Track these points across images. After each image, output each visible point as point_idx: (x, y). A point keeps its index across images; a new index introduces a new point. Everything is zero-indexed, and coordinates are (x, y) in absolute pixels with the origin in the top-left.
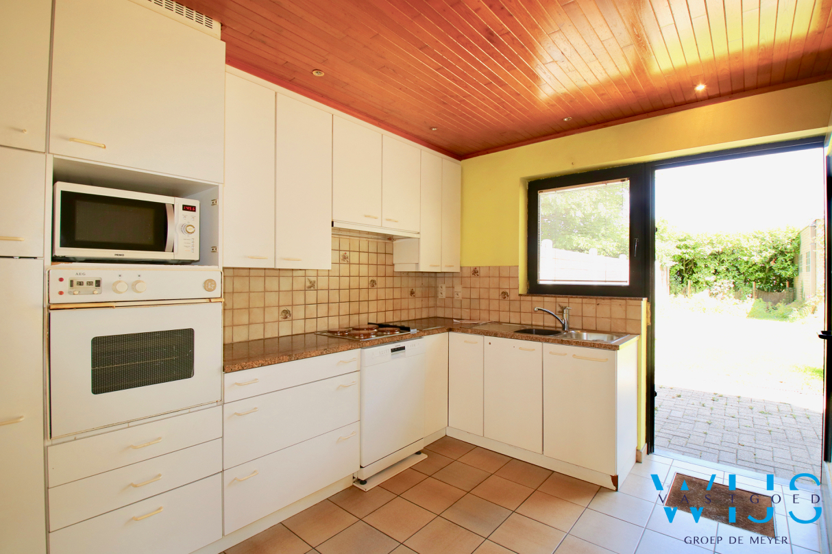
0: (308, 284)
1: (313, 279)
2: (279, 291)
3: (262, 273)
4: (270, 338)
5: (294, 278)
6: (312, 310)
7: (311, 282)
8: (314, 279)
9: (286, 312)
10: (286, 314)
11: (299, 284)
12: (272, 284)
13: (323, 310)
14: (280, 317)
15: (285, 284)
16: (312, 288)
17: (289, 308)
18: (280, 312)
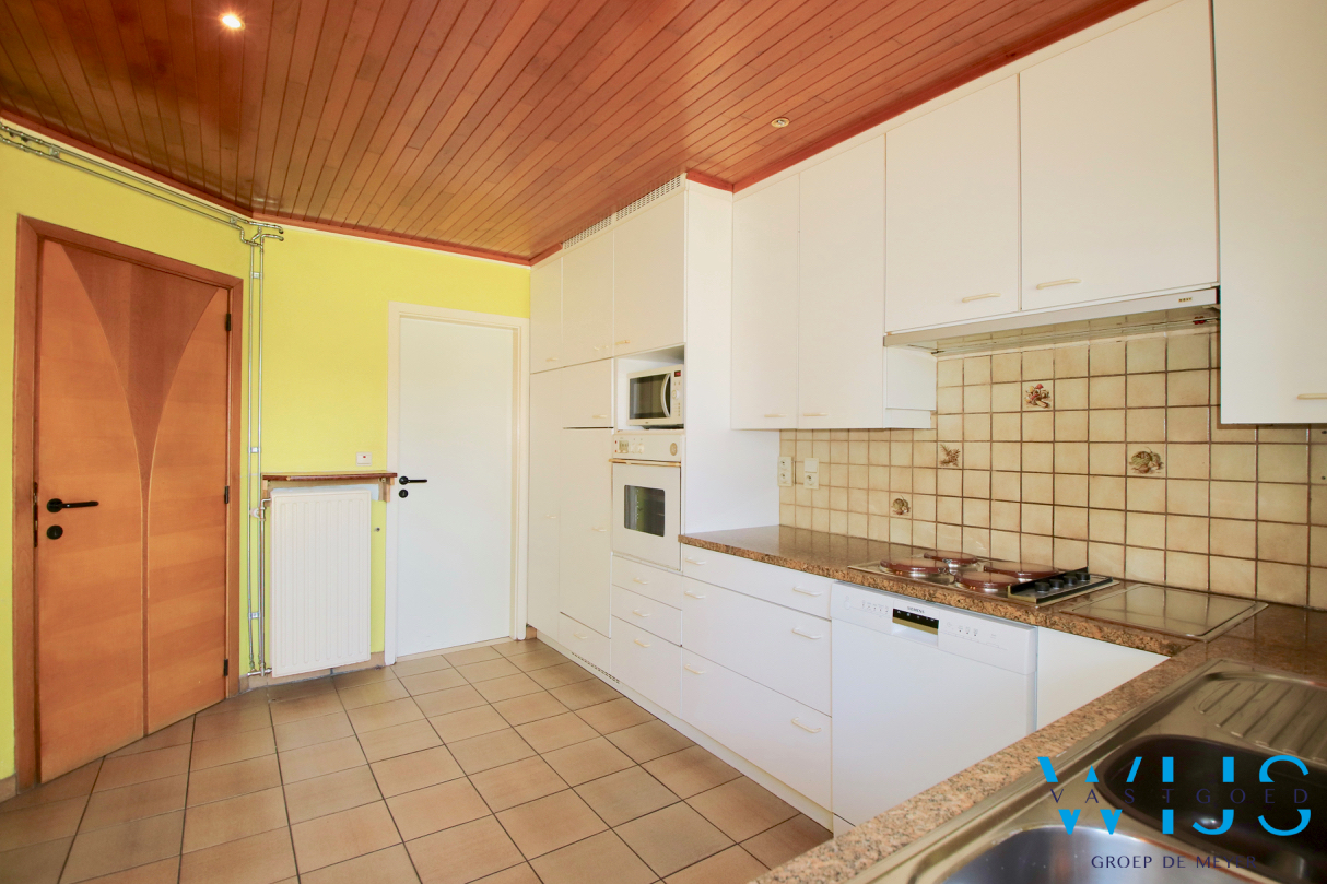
0: (943, 456)
1: (952, 447)
2: (890, 466)
3: (865, 436)
4: (876, 541)
5: (916, 444)
6: (950, 508)
7: (948, 454)
8: (958, 446)
9: (901, 503)
10: (902, 506)
11: (927, 454)
12: (880, 453)
13: (976, 512)
14: (892, 509)
15: (901, 454)
16: (951, 465)
17: (907, 498)
18: (892, 501)
